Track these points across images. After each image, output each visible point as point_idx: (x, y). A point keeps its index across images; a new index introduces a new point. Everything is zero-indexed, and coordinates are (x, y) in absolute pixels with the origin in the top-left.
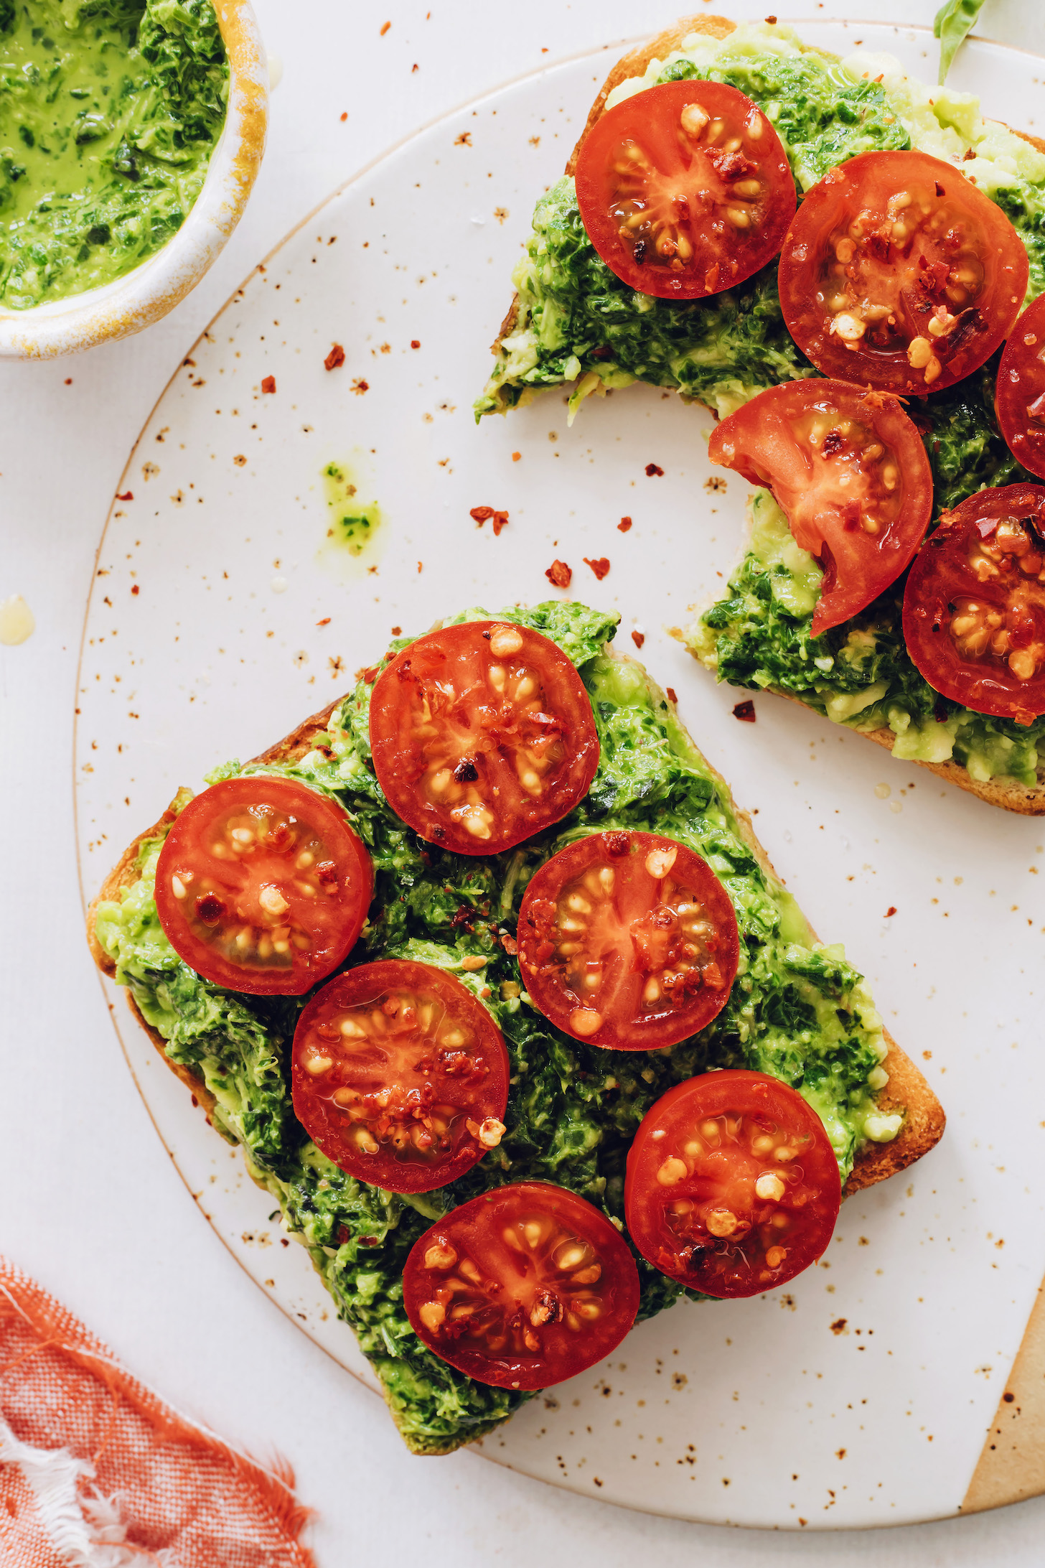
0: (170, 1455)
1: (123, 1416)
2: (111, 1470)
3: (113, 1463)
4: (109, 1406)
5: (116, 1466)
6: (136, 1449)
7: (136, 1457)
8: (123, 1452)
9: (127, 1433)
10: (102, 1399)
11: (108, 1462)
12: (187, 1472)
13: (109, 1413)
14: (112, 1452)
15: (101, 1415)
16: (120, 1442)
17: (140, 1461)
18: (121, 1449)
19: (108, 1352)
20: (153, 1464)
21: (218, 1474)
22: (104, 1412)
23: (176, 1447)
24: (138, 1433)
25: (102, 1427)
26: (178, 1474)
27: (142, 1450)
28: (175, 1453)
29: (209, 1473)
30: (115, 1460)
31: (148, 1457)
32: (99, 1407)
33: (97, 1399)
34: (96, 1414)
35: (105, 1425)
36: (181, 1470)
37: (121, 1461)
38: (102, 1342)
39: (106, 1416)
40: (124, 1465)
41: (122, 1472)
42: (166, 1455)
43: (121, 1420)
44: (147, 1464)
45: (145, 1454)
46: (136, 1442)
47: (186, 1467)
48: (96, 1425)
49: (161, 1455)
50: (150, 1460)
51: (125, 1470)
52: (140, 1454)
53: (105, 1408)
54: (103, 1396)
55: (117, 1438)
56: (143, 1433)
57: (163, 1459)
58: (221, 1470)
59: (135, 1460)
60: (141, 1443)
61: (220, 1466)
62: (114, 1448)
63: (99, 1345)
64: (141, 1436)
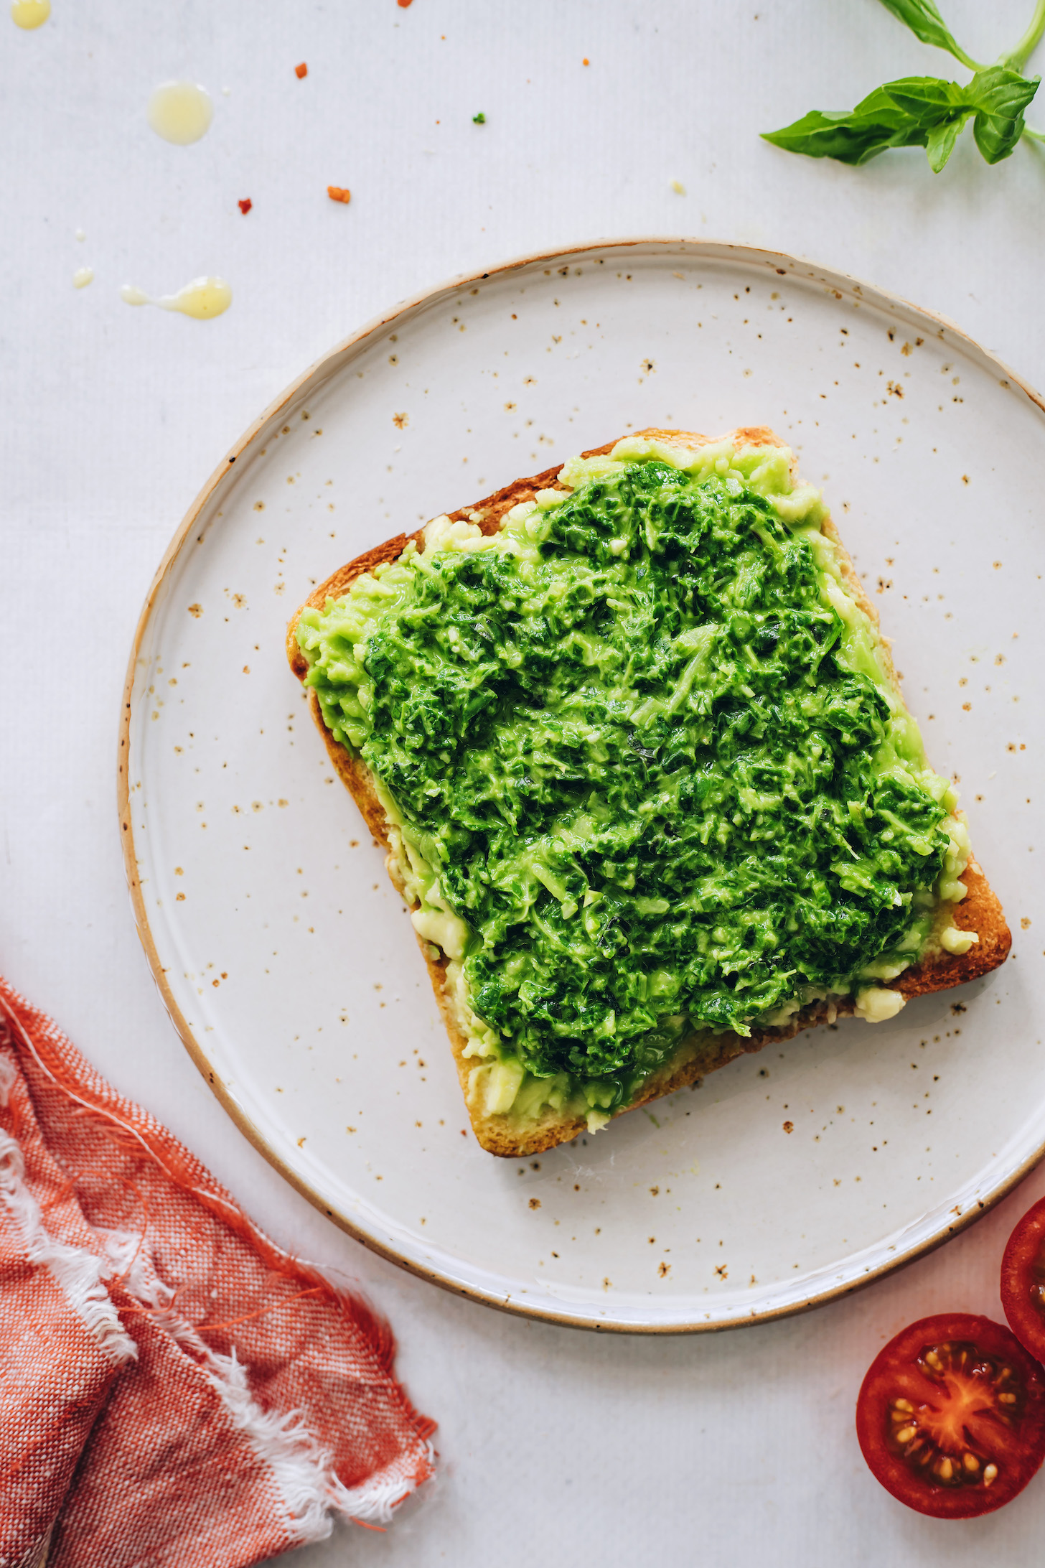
0: (281, 1295)
1: (239, 1257)
2: (226, 1307)
3: (228, 1300)
4: (230, 1246)
5: (231, 1303)
6: (251, 1288)
7: (251, 1294)
8: (239, 1290)
9: (243, 1273)
10: (221, 1241)
11: (224, 1299)
12: (297, 1310)
13: (227, 1254)
14: (229, 1289)
15: (220, 1255)
16: (237, 1280)
17: (254, 1298)
18: (237, 1286)
19: (230, 1197)
20: (266, 1302)
21: (325, 1313)
22: (223, 1253)
23: (287, 1287)
24: (253, 1273)
25: (220, 1266)
26: (289, 1311)
27: (257, 1288)
28: (287, 1293)
29: (317, 1312)
30: (231, 1297)
31: (261, 1295)
32: (218, 1248)
33: (216, 1241)
34: (215, 1253)
35: (223, 1265)
36: (291, 1309)
37: (236, 1298)
38: (225, 1188)
39: (225, 1256)
40: (239, 1302)
41: (236, 1309)
42: (278, 1294)
43: (238, 1260)
44: (260, 1301)
45: (259, 1292)
46: (251, 1281)
47: (296, 1306)
48: (215, 1264)
49: (273, 1294)
50: (264, 1298)
51: (239, 1307)
52: (254, 1292)
53: (224, 1249)
54: (222, 1238)
55: (234, 1278)
56: (258, 1273)
57: (275, 1297)
58: (328, 1309)
59: (250, 1297)
60: (256, 1282)
61: (328, 1306)
62: (231, 1286)
63: (222, 1190)
64: (255, 1276)
